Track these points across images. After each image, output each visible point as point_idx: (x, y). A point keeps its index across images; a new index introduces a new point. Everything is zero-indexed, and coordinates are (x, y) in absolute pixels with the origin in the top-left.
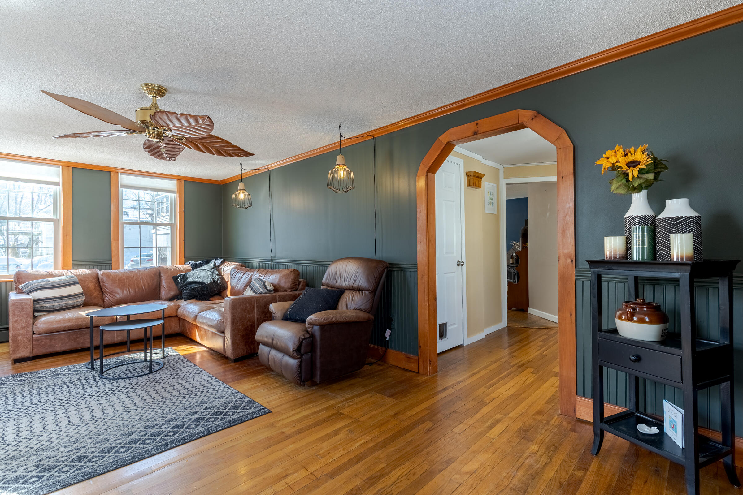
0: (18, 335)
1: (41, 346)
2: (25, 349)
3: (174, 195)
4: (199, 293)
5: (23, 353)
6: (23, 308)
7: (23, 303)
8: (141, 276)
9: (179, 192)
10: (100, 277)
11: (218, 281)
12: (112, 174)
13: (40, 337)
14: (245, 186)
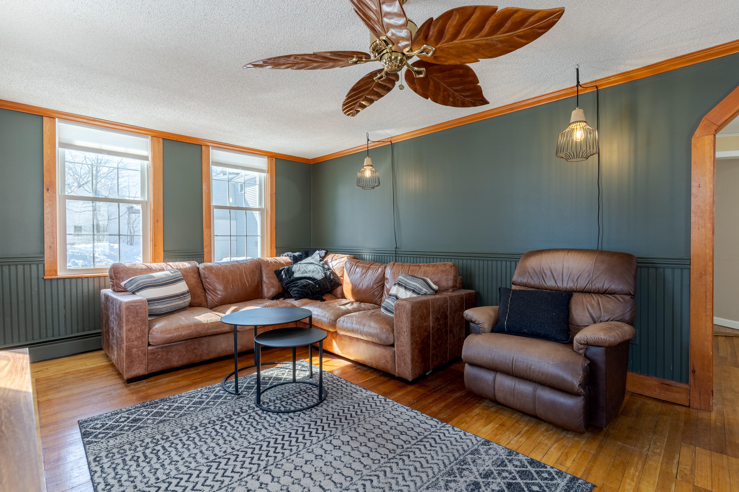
0: (133, 348)
1: (157, 360)
2: (140, 366)
3: (264, 175)
4: (311, 291)
5: (138, 370)
6: (137, 313)
7: (137, 306)
8: (244, 271)
9: (270, 171)
10: (201, 271)
11: (330, 276)
12: (204, 148)
13: (157, 348)
14: (372, 160)
